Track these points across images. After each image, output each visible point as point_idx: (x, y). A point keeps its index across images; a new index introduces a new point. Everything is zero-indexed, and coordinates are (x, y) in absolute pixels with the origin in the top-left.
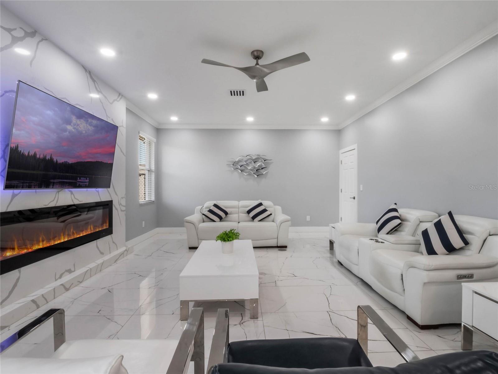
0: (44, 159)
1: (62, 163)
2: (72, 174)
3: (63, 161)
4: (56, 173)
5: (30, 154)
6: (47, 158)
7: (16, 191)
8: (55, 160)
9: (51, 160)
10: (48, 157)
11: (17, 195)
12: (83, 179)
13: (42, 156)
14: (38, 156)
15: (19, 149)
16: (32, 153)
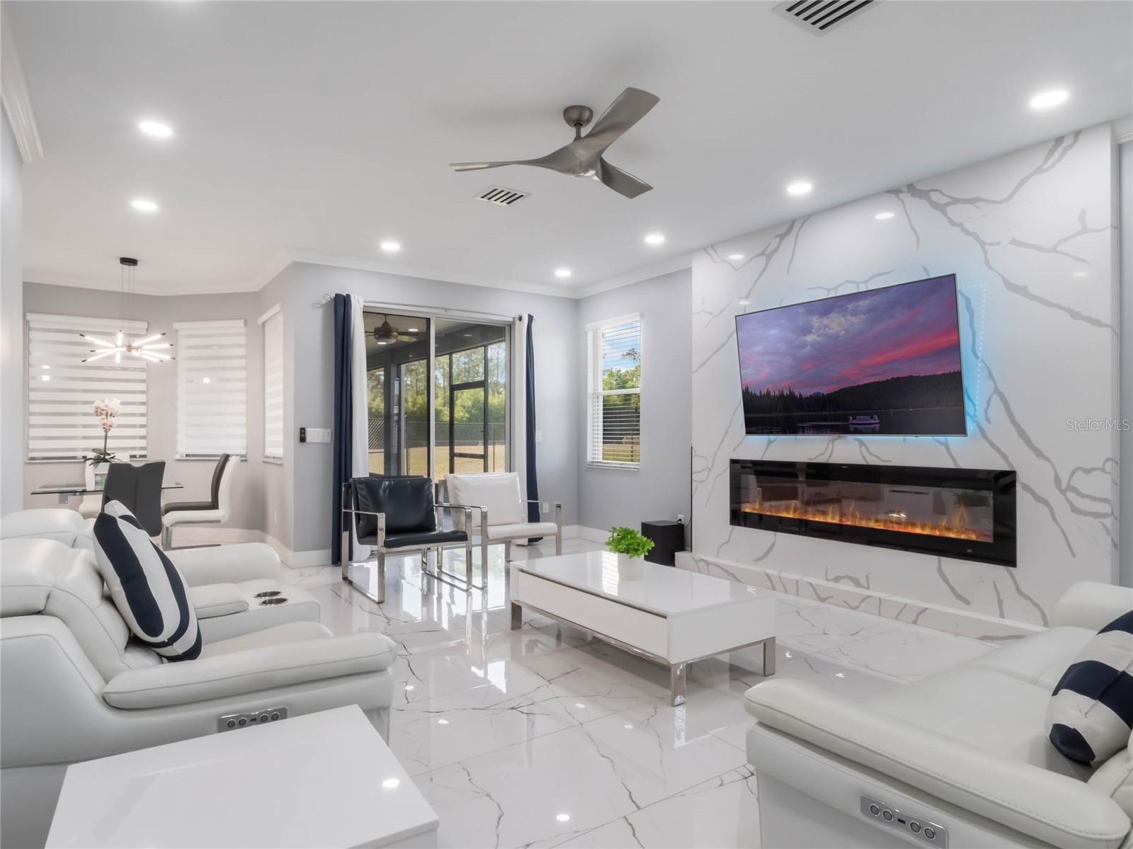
0: (781, 396)
1: (811, 396)
2: (833, 411)
3: (812, 393)
4: (803, 413)
5: (763, 393)
6: (785, 394)
7: (772, 437)
8: (797, 394)
9: (792, 395)
10: (786, 392)
11: (772, 442)
12: (861, 419)
13: (777, 393)
14: (772, 394)
15: (750, 390)
16: (764, 392)
